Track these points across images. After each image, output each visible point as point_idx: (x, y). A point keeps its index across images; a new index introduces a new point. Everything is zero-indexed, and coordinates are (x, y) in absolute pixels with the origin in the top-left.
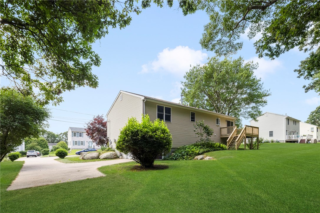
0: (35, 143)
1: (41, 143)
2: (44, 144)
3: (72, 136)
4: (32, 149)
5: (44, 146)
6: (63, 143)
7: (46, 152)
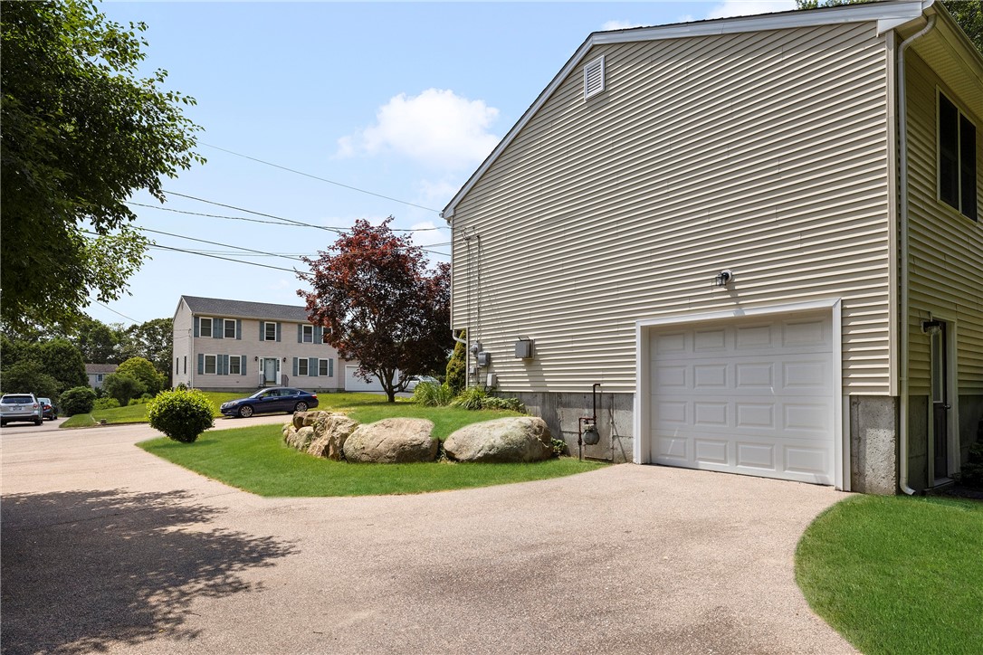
0: (33, 364)
1: (59, 363)
2: (70, 369)
3: (196, 335)
4: (21, 387)
5: (69, 375)
6: (143, 364)
7: (81, 401)
